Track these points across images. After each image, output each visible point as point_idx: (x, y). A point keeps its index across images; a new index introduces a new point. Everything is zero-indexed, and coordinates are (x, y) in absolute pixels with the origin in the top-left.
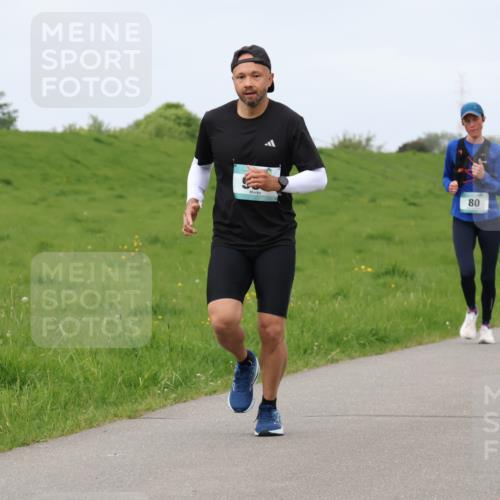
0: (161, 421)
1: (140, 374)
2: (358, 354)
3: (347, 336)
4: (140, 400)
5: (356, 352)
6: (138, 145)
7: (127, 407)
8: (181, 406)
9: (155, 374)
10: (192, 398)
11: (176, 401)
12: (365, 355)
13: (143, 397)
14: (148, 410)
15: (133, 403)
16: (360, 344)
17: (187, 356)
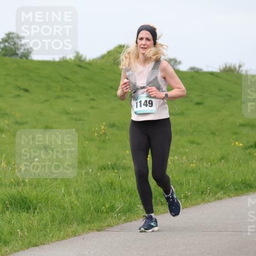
0: (117, 233)
1: (104, 205)
2: (234, 195)
3: (227, 184)
4: (104, 220)
5: (232, 193)
6: (103, 69)
7: (96, 225)
8: (129, 224)
9: (113, 205)
10: (135, 220)
11: (125, 221)
12: (238, 196)
13: (106, 218)
14: (108, 226)
15: (100, 222)
16: (235, 189)
17: (132, 194)
